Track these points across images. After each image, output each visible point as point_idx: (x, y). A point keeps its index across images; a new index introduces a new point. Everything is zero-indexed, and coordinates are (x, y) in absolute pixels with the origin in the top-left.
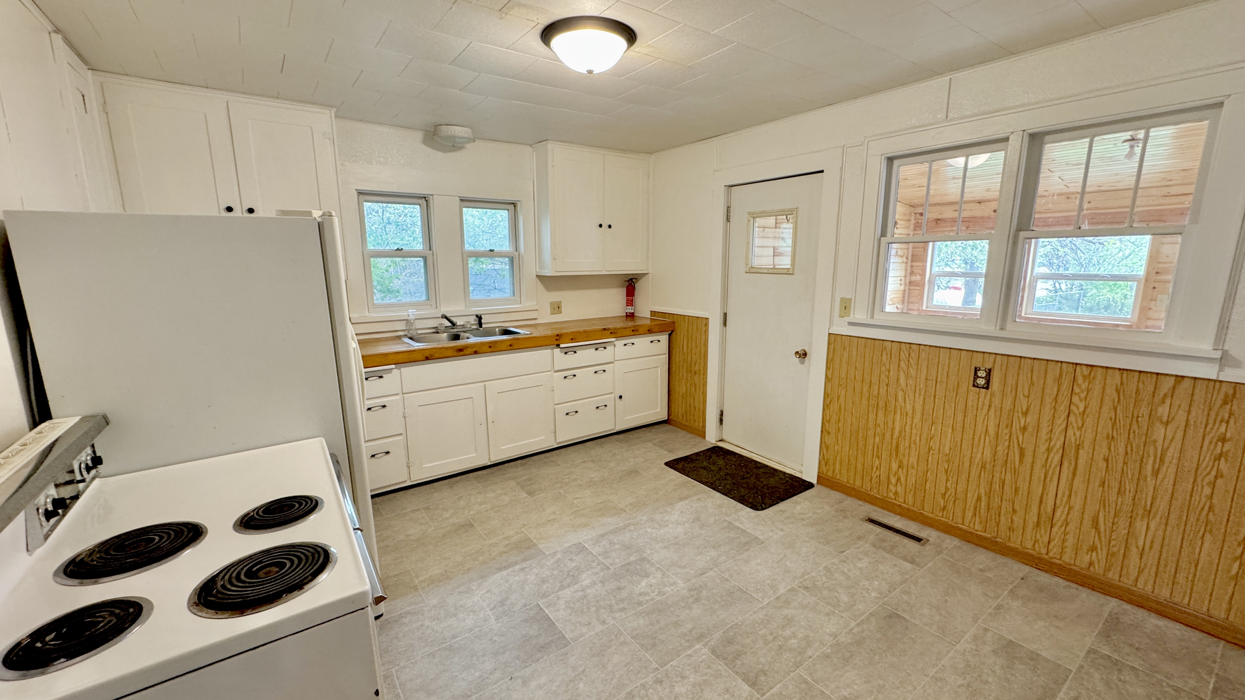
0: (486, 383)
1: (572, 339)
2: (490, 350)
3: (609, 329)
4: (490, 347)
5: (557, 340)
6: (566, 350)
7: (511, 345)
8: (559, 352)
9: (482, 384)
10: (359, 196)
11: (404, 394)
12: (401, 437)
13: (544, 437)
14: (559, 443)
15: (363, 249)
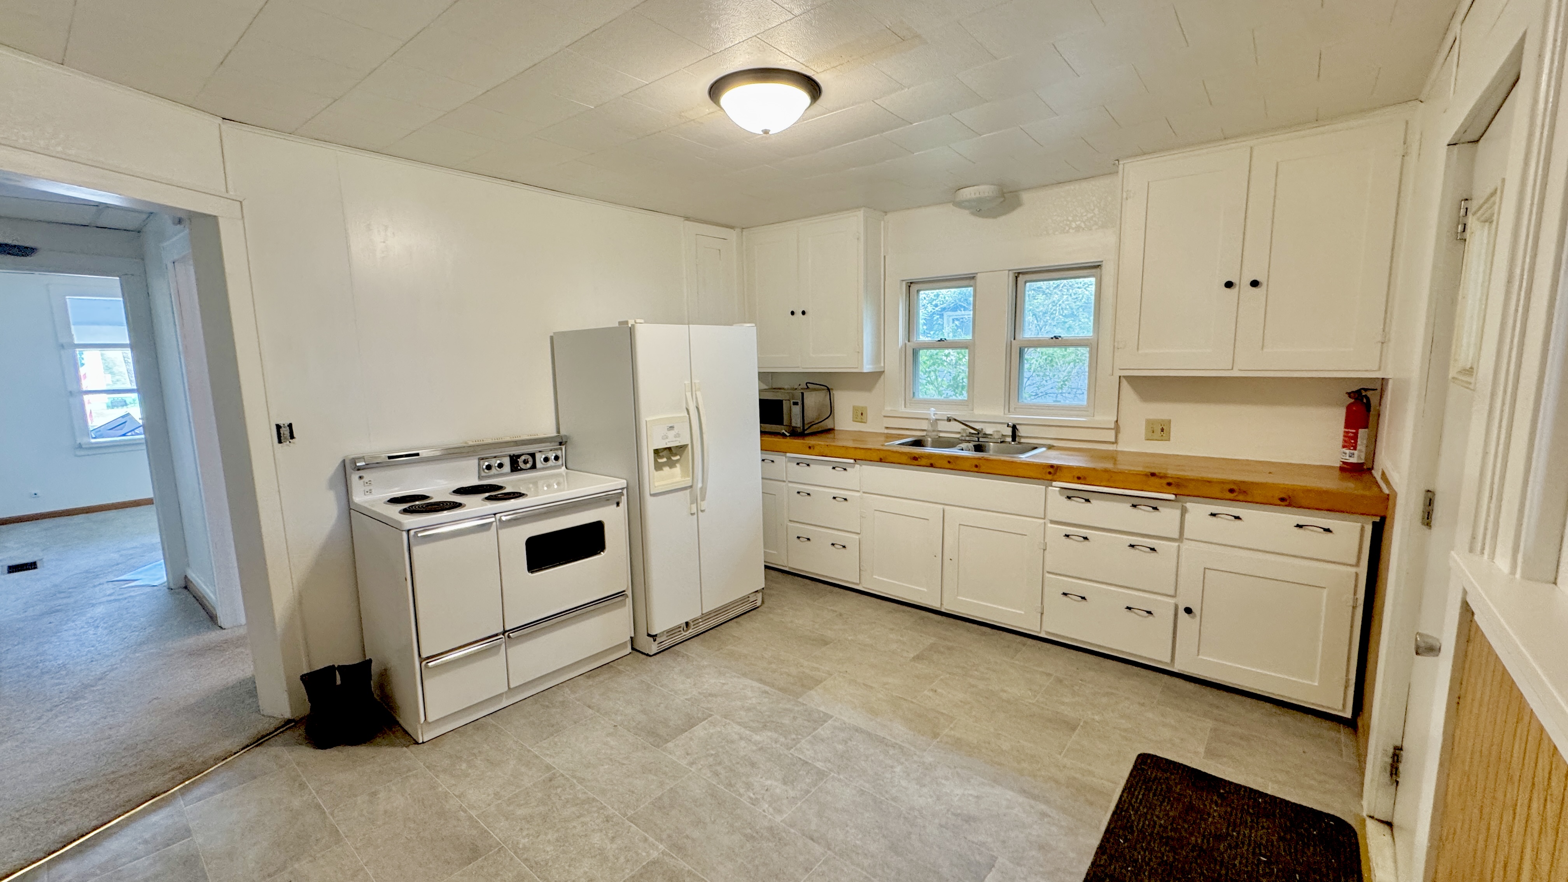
0: (947, 508)
1: (1079, 478)
2: (948, 466)
3: (1164, 477)
4: (949, 462)
5: (1050, 473)
6: (1070, 493)
7: (976, 466)
8: (1058, 493)
9: (941, 507)
10: (910, 286)
11: (864, 492)
12: (857, 537)
13: (1023, 613)
14: (1048, 633)
15: (909, 341)
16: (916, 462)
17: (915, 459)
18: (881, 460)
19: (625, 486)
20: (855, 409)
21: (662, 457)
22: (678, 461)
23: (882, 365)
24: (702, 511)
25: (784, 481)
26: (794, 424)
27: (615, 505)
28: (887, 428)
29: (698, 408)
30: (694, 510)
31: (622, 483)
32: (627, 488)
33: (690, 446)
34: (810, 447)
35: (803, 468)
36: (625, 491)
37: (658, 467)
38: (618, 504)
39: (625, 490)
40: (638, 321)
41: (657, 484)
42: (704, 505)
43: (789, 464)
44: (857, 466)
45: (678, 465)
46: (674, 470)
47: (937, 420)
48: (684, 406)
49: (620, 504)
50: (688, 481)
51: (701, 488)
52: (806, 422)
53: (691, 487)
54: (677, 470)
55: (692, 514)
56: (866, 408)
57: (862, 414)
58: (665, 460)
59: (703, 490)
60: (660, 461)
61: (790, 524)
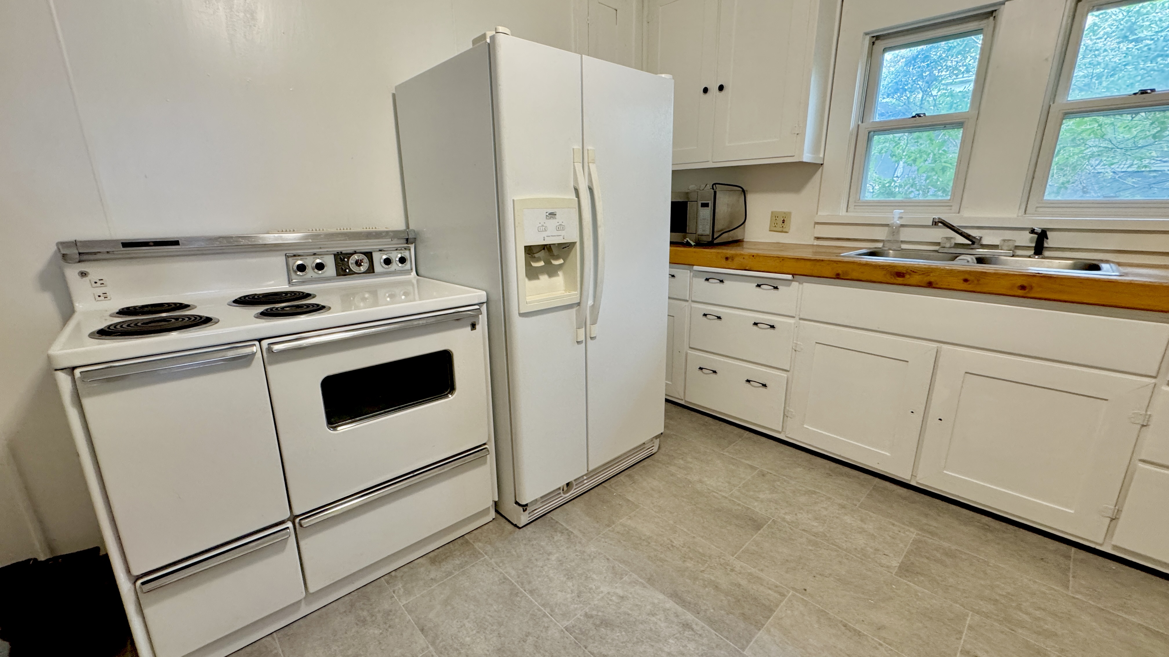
0: (941, 346)
2: (965, 286)
4: (966, 280)
9: (935, 345)
10: (873, 43)
11: (800, 319)
12: (784, 375)
13: (1072, 512)
14: (1115, 547)
15: (862, 122)
16: (900, 280)
17: (900, 274)
18: (838, 277)
19: (485, 300)
20: (775, 216)
21: (538, 260)
22: (560, 266)
23: (822, 155)
24: (592, 338)
25: (687, 301)
26: (700, 232)
27: (469, 328)
28: (818, 238)
29: (591, 189)
30: (582, 338)
31: (480, 295)
32: (487, 302)
33: (578, 244)
34: (727, 259)
35: (714, 285)
36: (484, 308)
37: (532, 274)
38: (473, 326)
39: (485, 305)
40: (501, 29)
41: (529, 299)
42: (595, 330)
43: (695, 280)
44: (795, 284)
45: (560, 273)
46: (554, 279)
47: (902, 226)
48: (572, 184)
49: (477, 327)
50: (573, 296)
51: (593, 306)
52: (715, 229)
53: (579, 304)
54: (559, 280)
55: (578, 342)
56: (790, 213)
57: (784, 221)
58: (542, 263)
59: (595, 308)
60: (535, 264)
61: (690, 352)
